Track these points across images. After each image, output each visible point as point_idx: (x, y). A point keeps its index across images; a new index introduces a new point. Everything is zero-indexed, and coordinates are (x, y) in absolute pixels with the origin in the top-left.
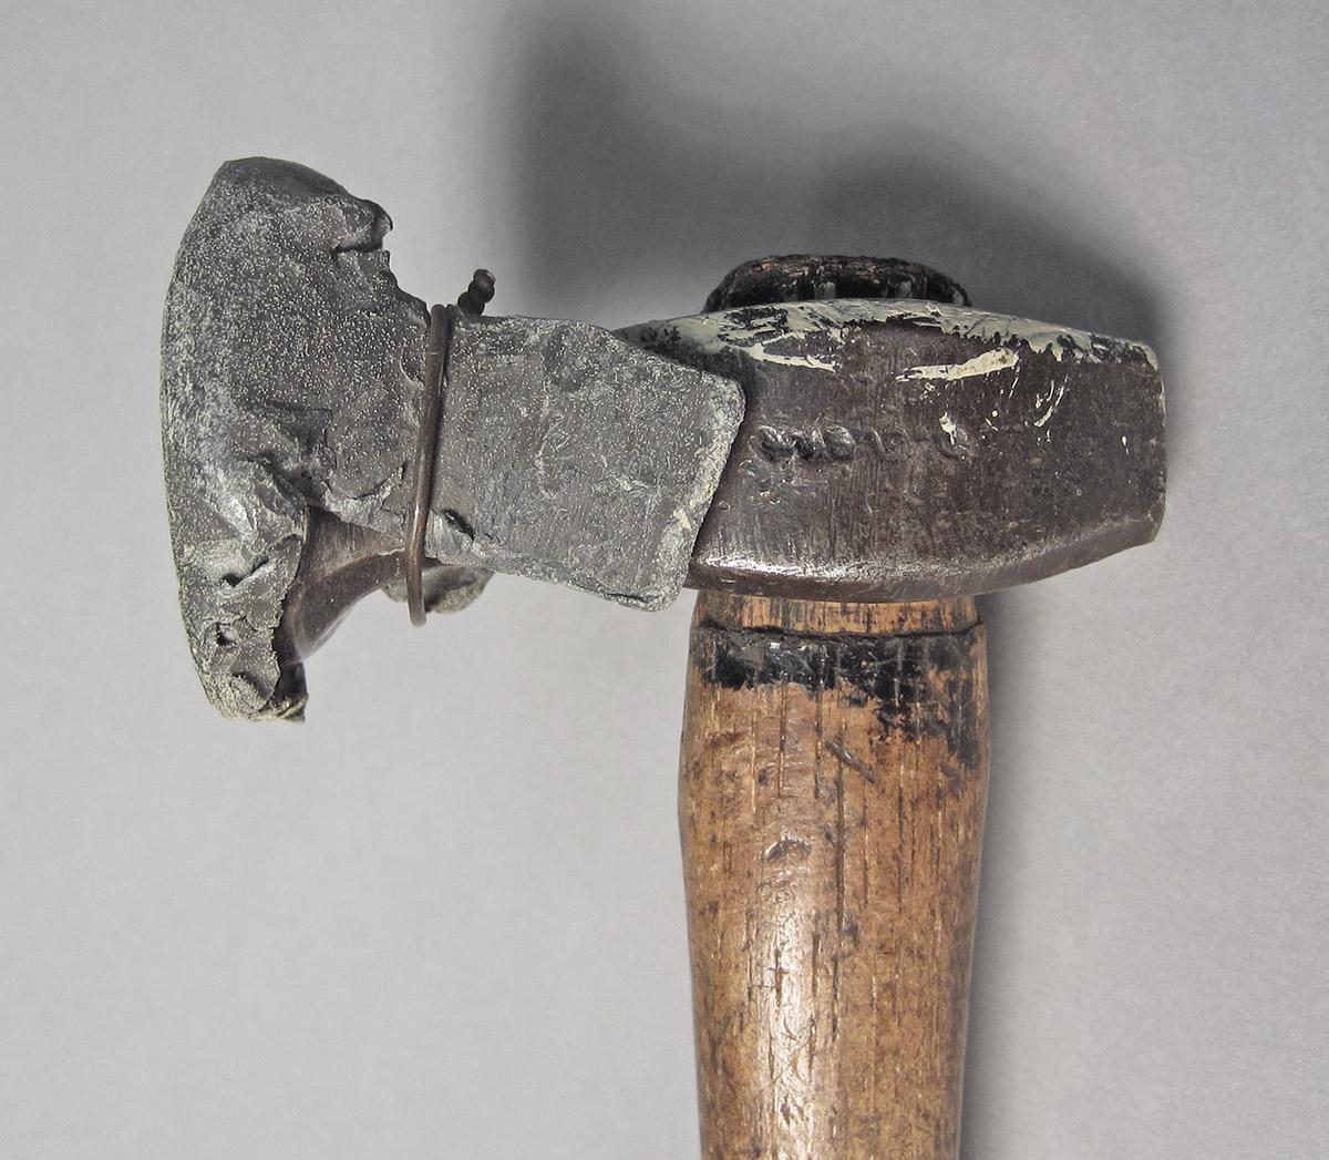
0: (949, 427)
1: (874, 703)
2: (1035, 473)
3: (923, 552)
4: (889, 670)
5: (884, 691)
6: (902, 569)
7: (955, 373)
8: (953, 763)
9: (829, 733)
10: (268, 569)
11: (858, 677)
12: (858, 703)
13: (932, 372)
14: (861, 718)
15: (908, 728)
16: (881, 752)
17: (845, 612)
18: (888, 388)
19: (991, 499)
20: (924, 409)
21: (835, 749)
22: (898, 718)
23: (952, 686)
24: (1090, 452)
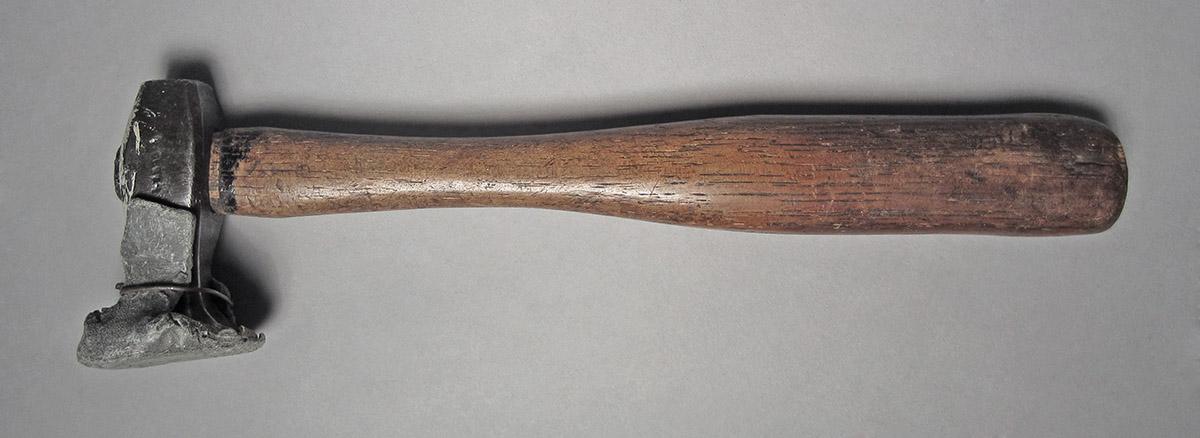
0: (153, 140)
1: (238, 161)
2: (168, 116)
3: (187, 148)
4: (230, 156)
5: (235, 158)
6: (191, 153)
7: (138, 139)
8: (258, 139)
9: (246, 174)
10: (178, 320)
11: (231, 166)
12: (238, 166)
13: (137, 146)
14: (242, 164)
15: (246, 151)
16: (252, 159)
17: (213, 169)
18: (141, 157)
19: (174, 129)
20: (148, 148)
21: (250, 172)
22: (243, 154)
23: (237, 139)
24: (165, 101)
